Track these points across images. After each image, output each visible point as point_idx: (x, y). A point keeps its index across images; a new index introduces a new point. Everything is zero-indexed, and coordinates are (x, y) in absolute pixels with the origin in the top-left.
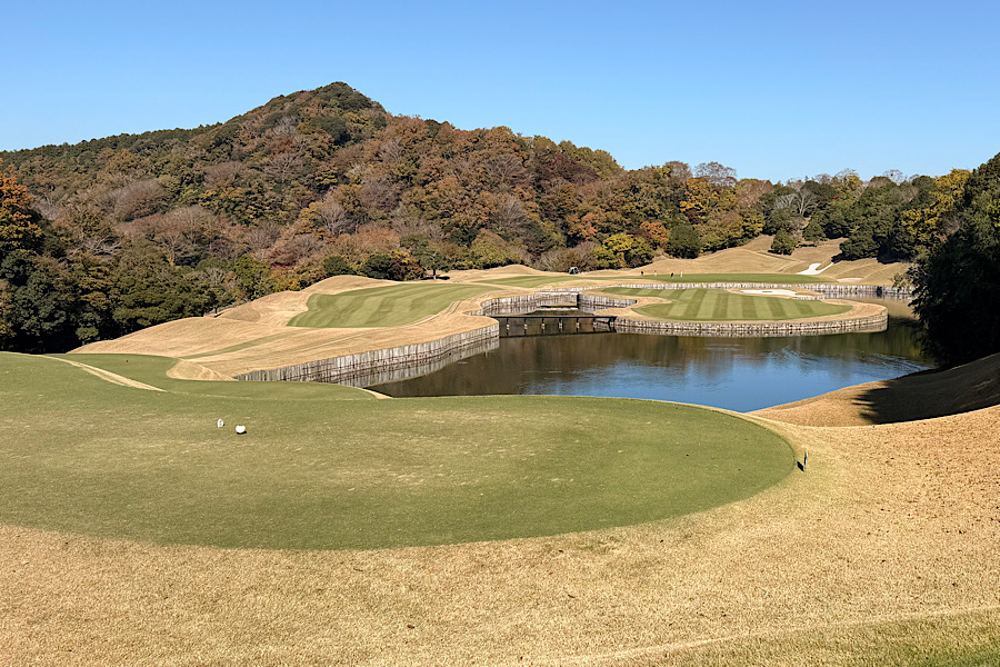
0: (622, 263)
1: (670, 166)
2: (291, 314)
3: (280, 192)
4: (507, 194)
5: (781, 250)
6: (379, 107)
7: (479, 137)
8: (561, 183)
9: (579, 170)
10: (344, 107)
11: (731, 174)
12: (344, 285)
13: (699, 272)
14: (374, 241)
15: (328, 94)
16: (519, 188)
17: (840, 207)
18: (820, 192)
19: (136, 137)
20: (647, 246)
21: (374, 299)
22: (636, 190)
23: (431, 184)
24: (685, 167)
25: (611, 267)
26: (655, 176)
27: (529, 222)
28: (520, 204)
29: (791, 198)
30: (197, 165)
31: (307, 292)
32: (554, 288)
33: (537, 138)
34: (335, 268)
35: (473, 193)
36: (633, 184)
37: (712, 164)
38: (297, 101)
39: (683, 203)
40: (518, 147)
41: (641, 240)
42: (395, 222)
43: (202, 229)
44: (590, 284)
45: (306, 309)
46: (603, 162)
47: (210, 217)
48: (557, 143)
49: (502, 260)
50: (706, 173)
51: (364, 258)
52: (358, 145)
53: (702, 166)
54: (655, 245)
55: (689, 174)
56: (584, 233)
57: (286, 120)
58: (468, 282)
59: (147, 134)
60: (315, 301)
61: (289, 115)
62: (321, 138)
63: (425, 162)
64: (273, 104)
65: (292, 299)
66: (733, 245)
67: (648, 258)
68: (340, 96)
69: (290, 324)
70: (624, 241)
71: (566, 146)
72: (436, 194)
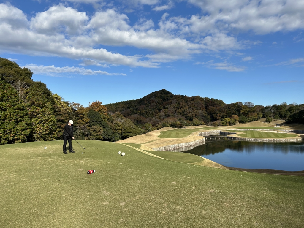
0: (228, 125)
1: (237, 103)
2: (158, 135)
3: (152, 111)
4: (199, 110)
5: (267, 121)
6: (171, 93)
7: (193, 98)
8: (211, 107)
9: (215, 104)
10: (165, 94)
11: (252, 104)
12: (167, 129)
13: (247, 126)
14: (171, 120)
15: (162, 91)
16: (202, 109)
17: (283, 112)
18: (276, 107)
19: (125, 102)
20: (234, 121)
21: (174, 132)
22: (229, 108)
23: (183, 108)
24: (241, 103)
25: (225, 125)
26: (233, 105)
27: (204, 116)
28: (202, 112)
29: (269, 109)
30: (137, 106)
31: (159, 131)
32: (215, 131)
33: (206, 98)
34: (164, 126)
35: (192, 110)
36: (229, 106)
37: (248, 102)
38: (156, 93)
39: (241, 111)
40: (202, 100)
41: (232, 119)
42: (175, 116)
43: (137, 119)
44: (222, 129)
45: (161, 134)
46: (221, 102)
47: (139, 116)
48: (210, 99)
49: (200, 124)
50: (246, 104)
51: (170, 123)
52: (167, 101)
53: (245, 103)
54: (236, 120)
55: (242, 104)
56: (218, 118)
57: (154, 97)
58: (193, 129)
59: (128, 101)
60: (162, 132)
61: (154, 96)
62: (160, 100)
63: (181, 104)
64: (151, 94)
65: (157, 132)
66: (255, 120)
67: (234, 123)
68: (164, 92)
69: (158, 137)
70: (228, 119)
71: (212, 99)
72: (183, 110)
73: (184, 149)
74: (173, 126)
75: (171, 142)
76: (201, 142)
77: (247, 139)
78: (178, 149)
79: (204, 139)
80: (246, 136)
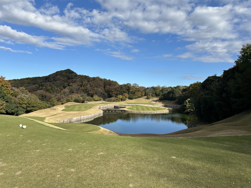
0: (120, 100)
1: (128, 84)
2: (62, 109)
3: (57, 88)
4: (99, 88)
5: (147, 98)
6: (76, 73)
7: (94, 79)
8: (108, 86)
9: (111, 84)
10: (70, 73)
11: (138, 85)
12: (70, 104)
13: (134, 102)
14: (75, 96)
15: (67, 71)
16: (101, 87)
17: (158, 92)
18: (153, 88)
19: (31, 78)
20: (125, 98)
21: (77, 106)
22: (122, 88)
23: (85, 86)
24: (130, 84)
25: (119, 101)
26: (125, 85)
27: (103, 93)
28: (101, 90)
29: (149, 90)
30: (42, 83)
31: (64, 105)
32: (111, 105)
33: (104, 79)
34: (68, 101)
35: (93, 88)
36: (121, 87)
37: (135, 84)
38: (61, 72)
39: (130, 90)
40: (101, 80)
41: (124, 96)
42: (78, 93)
43: (43, 94)
44: (116, 104)
45: (65, 108)
46: (116, 83)
47: (44, 92)
48: (108, 80)
49: (99, 99)
50: (134, 85)
51: (74, 99)
52: (72, 80)
53: (133, 84)
54: (126, 97)
55: (131, 85)
56: (113, 95)
57: (59, 75)
58: (93, 103)
59: (33, 78)
60: (66, 107)
61: (59, 74)
62: (65, 78)
63: (84, 82)
64: (57, 72)
65: (61, 106)
66: (139, 98)
67: (125, 99)
68: (69, 72)
69: (62, 111)
70: (121, 97)
71: (109, 80)
72: (86, 88)
73: (85, 120)
74: (76, 101)
75: (73, 115)
76: (99, 115)
77: (133, 111)
78: (80, 121)
79: (102, 112)
80: (133, 109)
